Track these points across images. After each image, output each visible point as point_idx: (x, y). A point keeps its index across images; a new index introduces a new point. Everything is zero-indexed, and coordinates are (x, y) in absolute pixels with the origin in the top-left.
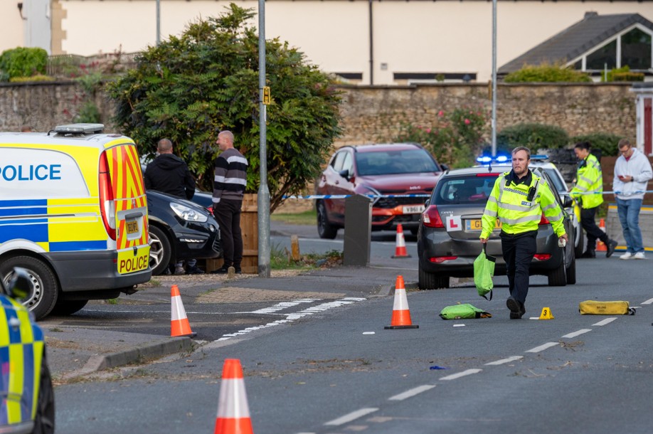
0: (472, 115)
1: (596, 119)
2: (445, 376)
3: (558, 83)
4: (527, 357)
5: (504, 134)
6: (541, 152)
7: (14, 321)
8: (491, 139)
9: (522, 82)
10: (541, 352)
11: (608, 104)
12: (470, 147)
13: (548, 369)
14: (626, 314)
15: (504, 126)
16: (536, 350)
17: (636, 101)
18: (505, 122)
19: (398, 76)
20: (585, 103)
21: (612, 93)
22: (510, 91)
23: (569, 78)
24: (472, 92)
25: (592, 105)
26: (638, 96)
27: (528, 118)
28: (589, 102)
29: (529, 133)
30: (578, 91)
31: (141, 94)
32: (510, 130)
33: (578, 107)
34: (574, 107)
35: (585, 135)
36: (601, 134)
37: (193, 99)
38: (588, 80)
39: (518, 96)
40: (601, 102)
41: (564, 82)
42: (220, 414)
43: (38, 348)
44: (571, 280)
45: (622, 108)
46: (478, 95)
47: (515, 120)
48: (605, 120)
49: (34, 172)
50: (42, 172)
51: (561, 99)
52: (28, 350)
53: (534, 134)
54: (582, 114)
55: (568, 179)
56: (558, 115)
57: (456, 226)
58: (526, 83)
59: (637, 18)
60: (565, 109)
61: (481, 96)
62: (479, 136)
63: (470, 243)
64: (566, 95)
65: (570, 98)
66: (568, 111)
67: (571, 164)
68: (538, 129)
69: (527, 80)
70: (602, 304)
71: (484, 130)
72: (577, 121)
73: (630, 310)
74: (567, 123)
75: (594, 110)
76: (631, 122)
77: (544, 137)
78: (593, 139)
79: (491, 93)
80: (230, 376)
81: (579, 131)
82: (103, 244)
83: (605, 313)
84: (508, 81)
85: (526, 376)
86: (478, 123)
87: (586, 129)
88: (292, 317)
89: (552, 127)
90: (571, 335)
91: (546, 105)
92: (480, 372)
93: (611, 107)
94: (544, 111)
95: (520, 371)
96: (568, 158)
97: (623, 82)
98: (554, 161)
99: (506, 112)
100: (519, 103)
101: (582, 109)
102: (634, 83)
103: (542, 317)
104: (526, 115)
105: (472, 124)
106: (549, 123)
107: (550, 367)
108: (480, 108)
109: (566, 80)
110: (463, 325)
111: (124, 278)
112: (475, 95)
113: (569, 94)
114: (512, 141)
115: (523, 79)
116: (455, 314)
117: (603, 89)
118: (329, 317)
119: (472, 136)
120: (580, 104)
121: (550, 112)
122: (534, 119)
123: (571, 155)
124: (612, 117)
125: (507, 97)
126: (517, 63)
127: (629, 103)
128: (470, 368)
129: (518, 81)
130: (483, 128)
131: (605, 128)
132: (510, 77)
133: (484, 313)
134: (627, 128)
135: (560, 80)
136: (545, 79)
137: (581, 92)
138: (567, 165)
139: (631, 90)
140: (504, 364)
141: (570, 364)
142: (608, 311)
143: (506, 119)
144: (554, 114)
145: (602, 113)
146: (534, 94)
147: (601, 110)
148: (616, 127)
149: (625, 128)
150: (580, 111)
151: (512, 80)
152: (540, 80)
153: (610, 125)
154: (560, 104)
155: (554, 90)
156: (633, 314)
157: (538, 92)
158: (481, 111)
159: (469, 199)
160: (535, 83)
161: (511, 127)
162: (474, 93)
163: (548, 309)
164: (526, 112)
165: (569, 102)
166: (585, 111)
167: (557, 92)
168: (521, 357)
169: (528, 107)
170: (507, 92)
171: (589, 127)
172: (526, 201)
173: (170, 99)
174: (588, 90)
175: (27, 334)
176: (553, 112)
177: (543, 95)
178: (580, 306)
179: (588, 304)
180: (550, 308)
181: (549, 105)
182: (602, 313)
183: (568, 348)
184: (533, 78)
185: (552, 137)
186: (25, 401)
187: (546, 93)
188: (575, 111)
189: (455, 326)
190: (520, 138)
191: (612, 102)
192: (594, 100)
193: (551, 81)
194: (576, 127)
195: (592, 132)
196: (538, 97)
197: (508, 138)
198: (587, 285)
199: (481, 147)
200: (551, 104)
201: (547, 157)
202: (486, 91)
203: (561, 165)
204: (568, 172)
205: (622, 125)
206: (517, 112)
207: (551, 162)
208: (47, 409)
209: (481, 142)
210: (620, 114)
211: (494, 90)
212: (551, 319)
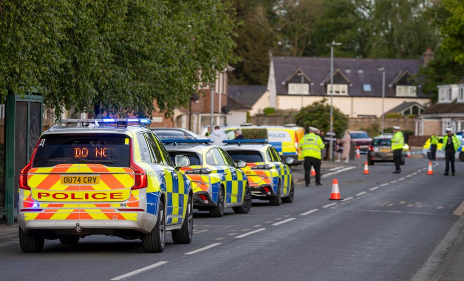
0: (377, 125)
1: (406, 126)
2: (381, 185)
4: (399, 181)
5: (385, 129)
7: (285, 169)
8: (382, 131)
10: (402, 180)
12: (376, 132)
17: (416, 122)
18: (385, 127)
19: (359, 116)
21: (410, 120)
22: (385, 119)
24: (376, 120)
28: (404, 122)
30: (402, 120)
31: (301, 118)
33: (402, 123)
37: (313, 119)
38: (404, 117)
40: (407, 122)
41: (399, 117)
42: (333, 192)
43: (291, 175)
49: (279, 136)
50: (281, 136)
51: (398, 122)
52: (289, 176)
57: (377, 151)
59: (416, 103)
61: (378, 121)
62: (379, 130)
64: (399, 120)
66: (400, 124)
69: (390, 117)
71: (380, 128)
80: (335, 183)
82: (295, 153)
85: (400, 186)
86: (378, 127)
87: (404, 128)
88: (339, 171)
91: (394, 123)
92: (388, 184)
93: (410, 124)
95: (398, 184)
97: (412, 118)
100: (388, 122)
102: (415, 118)
105: (376, 127)
107: (405, 184)
111: (300, 161)
117: (407, 119)
118: (348, 171)
119: (377, 130)
124: (410, 126)
125: (385, 121)
126: (387, 113)
127: (414, 123)
128: (386, 183)
135: (397, 117)
136: (394, 117)
139: (414, 120)
140: (394, 183)
146: (391, 120)
147: (407, 124)
148: (411, 128)
149: (413, 129)
153: (409, 128)
155: (396, 119)
158: (379, 124)
164: (390, 125)
165: (400, 122)
169: (390, 123)
173: (308, 119)
174: (404, 119)
175: (288, 172)
177: (393, 120)
186: (288, 188)
191: (410, 122)
199: (379, 132)
202: (379, 119)
208: (292, 190)
210: (412, 125)
211: (381, 119)
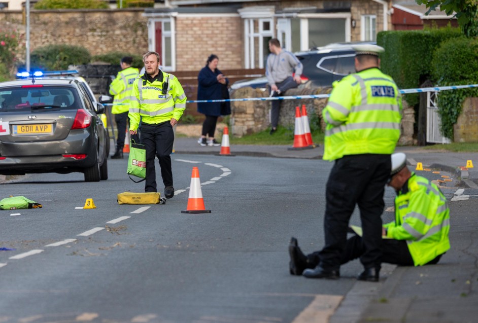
0: (7, 38)
1: (113, 40)
2: (13, 255)
3: (80, 9)
5: (35, 53)
6: (71, 68)
8: (25, 58)
9: (49, 9)
10: (91, 235)
11: (124, 27)
12: (6, 65)
13: (100, 249)
14: (158, 203)
15: (35, 47)
16: (86, 234)
17: (148, 25)
18: (35, 43)
20: (103, 27)
21: (127, 18)
22: (38, 17)
23: (89, 6)
24: (6, 18)
25: (109, 28)
26: (150, 20)
27: (55, 40)
28: (107, 26)
29: (57, 52)
30: (98, 16)
32: (40, 50)
33: (98, 30)
34: (94, 30)
35: (105, 54)
36: (119, 53)
38: (106, 7)
39: (46, 21)
40: (117, 26)
41: (85, 8)
44: (103, 176)
45: (136, 31)
46: (11, 21)
47: (45, 42)
48: (121, 41)
51: (83, 24)
53: (61, 53)
54: (101, 36)
55: (95, 91)
56: (80, 38)
57: (5, 131)
58: (52, 10)
60: (87, 32)
61: (14, 21)
62: (14, 56)
63: (17, 146)
64: (87, 20)
65: (91, 22)
66: (89, 34)
67: (98, 78)
68: (65, 50)
69: (54, 7)
70: (136, 195)
71: (18, 51)
72: (97, 42)
73: (161, 200)
74: (89, 44)
75: (111, 33)
76: (143, 43)
77: (70, 56)
78: (112, 57)
79: (25, 18)
81: (99, 50)
83: (139, 203)
84: (37, 8)
85: (82, 255)
86: (13, 44)
87: (105, 49)
89: (76, 47)
90: (114, 221)
91: (70, 29)
92: (42, 252)
93: (126, 30)
94: (68, 34)
95: (78, 251)
96: (95, 73)
97: (137, 8)
98: (83, 75)
99: (36, 35)
100: (47, 27)
101: (102, 32)
102: (146, 9)
103: (86, 206)
104: (53, 38)
105: (7, 46)
106: (73, 44)
107: (101, 247)
108: (14, 32)
109: (87, 7)
110: (19, 214)
112: (9, 21)
113: (90, 19)
114: (43, 60)
115: (50, 7)
116: (10, 205)
117: (119, 15)
119: (7, 55)
120: (99, 28)
121: (74, 35)
122: (60, 40)
123: (97, 71)
124: (127, 38)
125: (37, 22)
127: (141, 26)
128: (33, 249)
129: (45, 8)
130: (16, 49)
131: (121, 48)
132: (38, 5)
133: (36, 204)
134: (141, 48)
135: (82, 7)
136: (69, 6)
137: (100, 17)
138: (94, 79)
139: (143, 15)
140: (62, 245)
141: (118, 245)
142: (142, 201)
143: (36, 41)
144: (77, 36)
145: (118, 35)
146: (60, 19)
147: (118, 32)
148: (131, 47)
149: (138, 48)
150: (100, 34)
151: (41, 7)
152: (65, 7)
153: (125, 46)
154: (82, 28)
155: (77, 15)
156: (164, 203)
157: (63, 18)
158: (14, 34)
159: (16, 108)
160: (60, 10)
161: (41, 48)
162: (8, 19)
163: (91, 200)
164: (53, 35)
165: (90, 26)
166: (104, 33)
167: (80, 17)
168: (75, 240)
169: (54, 31)
170: (36, 18)
171: (107, 47)
172: (162, 94)
174: (106, 15)
176: (76, 34)
177: (67, 20)
178: (118, 197)
179: (125, 196)
180: (93, 199)
181: (72, 29)
182: (137, 203)
183: (114, 232)
184: (59, 6)
185: (76, 56)
187: (70, 19)
188: (96, 33)
189: (11, 215)
190: (50, 57)
191: (127, 26)
192: (111, 24)
193: (74, 8)
194: (96, 47)
195: (111, 52)
196: (63, 22)
197: (39, 57)
198: (117, 180)
199: (15, 65)
200: (75, 28)
201: (77, 71)
202: (20, 17)
203: (89, 79)
204: (95, 84)
205: (136, 45)
206: (45, 35)
207: (81, 76)
209: (15, 61)
210: (134, 36)
211: (28, 15)
212: (94, 208)
